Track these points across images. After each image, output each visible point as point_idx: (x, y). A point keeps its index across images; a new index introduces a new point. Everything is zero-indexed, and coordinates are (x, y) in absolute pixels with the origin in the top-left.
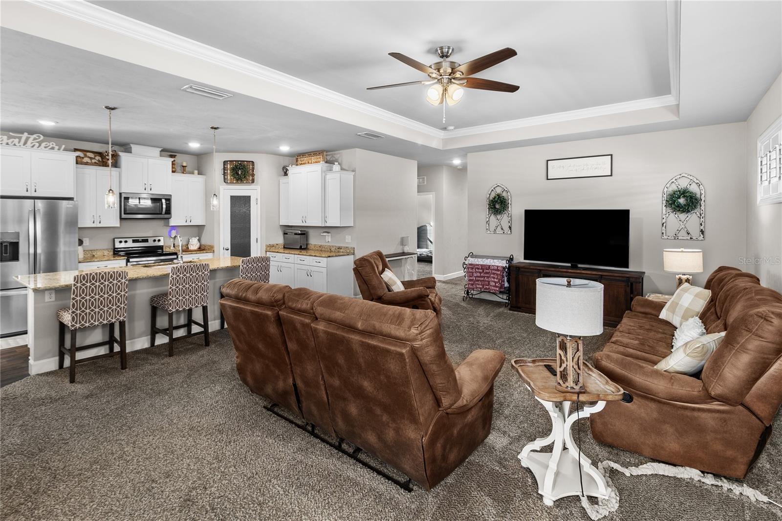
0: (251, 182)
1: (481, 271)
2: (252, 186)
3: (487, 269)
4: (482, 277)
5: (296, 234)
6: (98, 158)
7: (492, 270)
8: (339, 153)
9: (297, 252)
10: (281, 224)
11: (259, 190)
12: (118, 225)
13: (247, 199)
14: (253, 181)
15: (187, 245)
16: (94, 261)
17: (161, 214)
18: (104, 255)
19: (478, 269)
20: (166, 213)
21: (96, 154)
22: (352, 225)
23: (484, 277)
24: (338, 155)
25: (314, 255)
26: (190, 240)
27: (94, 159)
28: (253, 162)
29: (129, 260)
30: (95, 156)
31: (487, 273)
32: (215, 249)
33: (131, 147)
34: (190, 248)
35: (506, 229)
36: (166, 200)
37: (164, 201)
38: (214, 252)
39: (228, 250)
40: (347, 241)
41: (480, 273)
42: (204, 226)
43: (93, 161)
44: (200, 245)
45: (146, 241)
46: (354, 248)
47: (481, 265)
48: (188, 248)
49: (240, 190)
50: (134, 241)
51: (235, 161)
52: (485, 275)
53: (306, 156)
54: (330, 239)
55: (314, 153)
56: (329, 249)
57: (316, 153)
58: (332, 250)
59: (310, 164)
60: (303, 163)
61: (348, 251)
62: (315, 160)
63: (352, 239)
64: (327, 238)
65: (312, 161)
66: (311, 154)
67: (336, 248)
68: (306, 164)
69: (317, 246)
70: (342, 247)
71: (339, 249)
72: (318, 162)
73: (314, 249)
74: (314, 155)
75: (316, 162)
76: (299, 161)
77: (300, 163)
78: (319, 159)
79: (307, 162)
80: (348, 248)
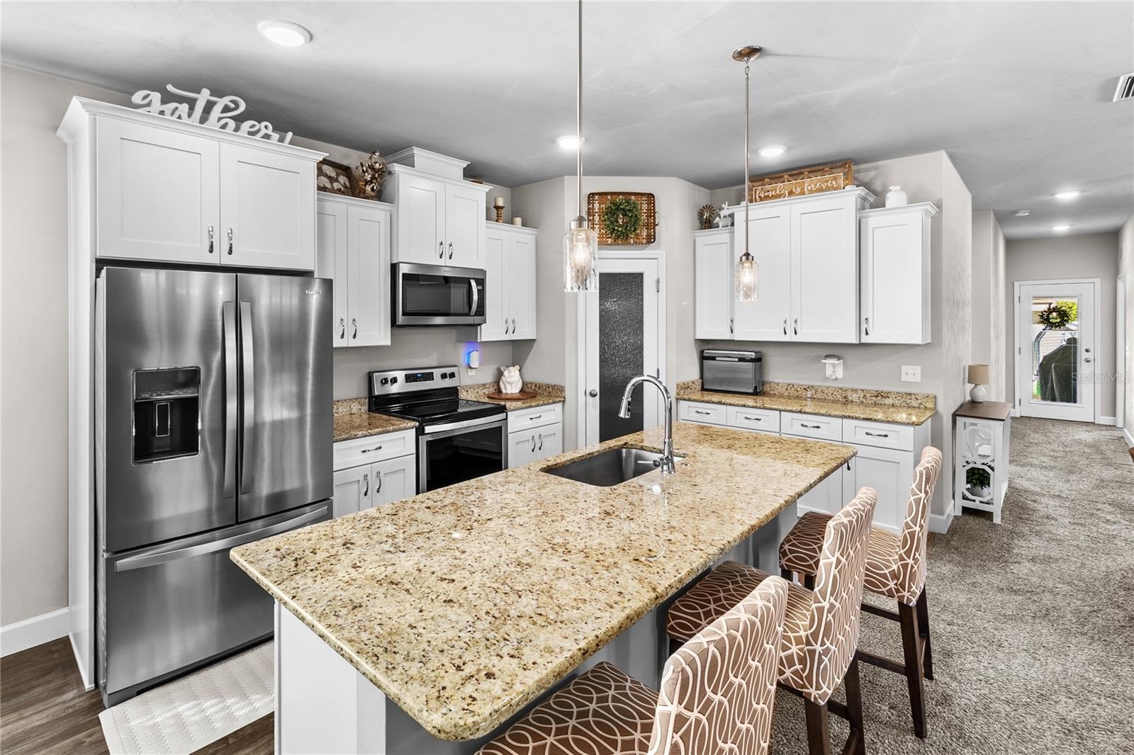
0: (644, 241)
2: (648, 252)
5: (742, 359)
6: (342, 179)
8: (876, 168)
9: (750, 401)
10: (698, 337)
11: (663, 259)
12: (387, 342)
13: (637, 279)
14: (651, 239)
15: (498, 382)
16: (356, 437)
17: (468, 315)
18: (351, 414)
20: (476, 315)
21: (339, 171)
22: (930, 342)
24: (872, 174)
25: (862, 416)
26: (506, 373)
27: (337, 181)
28: (652, 195)
29: (424, 430)
30: (338, 175)
32: (568, 394)
33: (413, 156)
34: (504, 391)
36: (477, 281)
37: (473, 283)
38: (564, 402)
39: (595, 396)
40: (904, 378)
42: (535, 340)
43: (336, 185)
44: (523, 383)
45: (429, 377)
46: (935, 397)
48: (500, 391)
49: (622, 260)
50: (409, 378)
51: (612, 194)
53: (782, 179)
54: (840, 373)
55: (814, 169)
56: (839, 396)
57: (822, 167)
58: (850, 398)
59: (798, 195)
60: (772, 195)
61: (915, 403)
62: (816, 185)
63: (923, 376)
64: (832, 369)
65: (803, 189)
66: (803, 173)
67: (868, 395)
68: (784, 197)
69: (795, 386)
70: (889, 392)
71: (877, 396)
72: (828, 189)
73: (786, 394)
74: (810, 175)
75: (821, 190)
76: (756, 193)
77: (760, 197)
78: (832, 181)
79: (787, 192)
80: (913, 397)
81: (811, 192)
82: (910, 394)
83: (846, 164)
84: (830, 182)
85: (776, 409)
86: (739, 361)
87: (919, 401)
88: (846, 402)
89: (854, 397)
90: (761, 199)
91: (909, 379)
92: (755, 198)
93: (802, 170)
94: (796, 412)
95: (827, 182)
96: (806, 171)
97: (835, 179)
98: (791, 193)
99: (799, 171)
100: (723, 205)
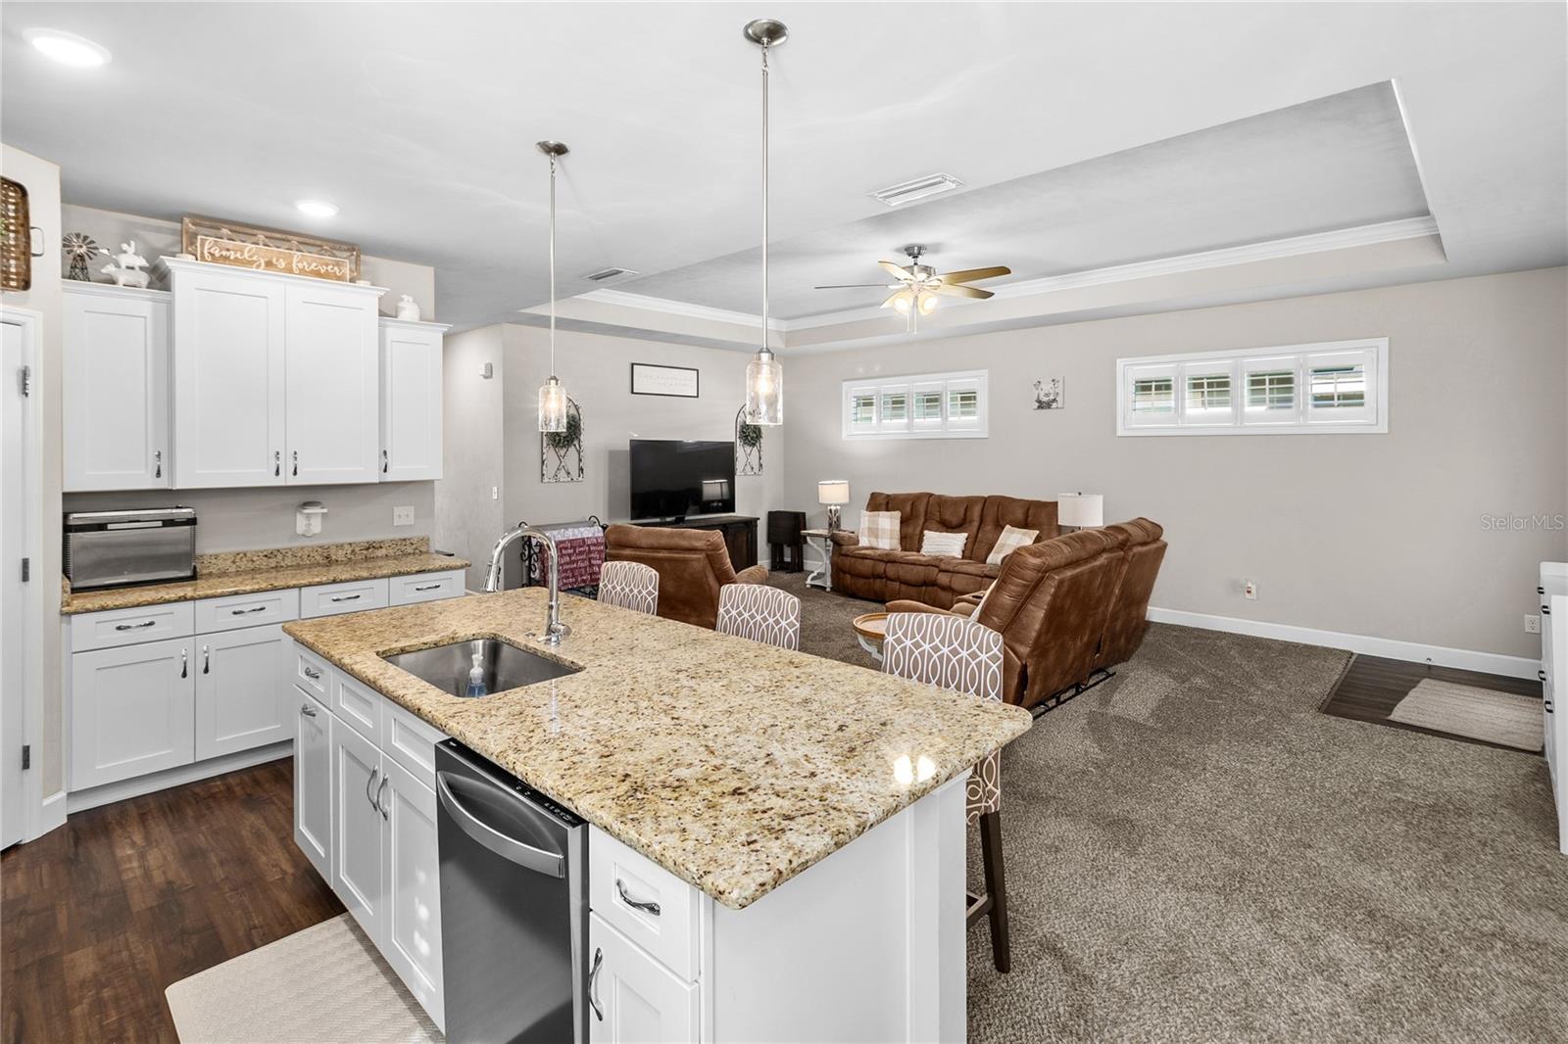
1: (571, 551)
3: (580, 547)
4: (572, 562)
7: (589, 546)
10: (68, 488)
11: (37, 330)
19: (566, 548)
23: (577, 561)
28: (20, 189)
31: (581, 553)
35: (575, 472)
40: (397, 522)
41: (570, 555)
46: (429, 539)
47: (571, 541)
52: (579, 558)
53: (254, 239)
54: (316, 526)
55: (307, 240)
56: (318, 558)
57: (319, 243)
58: (334, 558)
59: (281, 270)
60: (236, 258)
61: (410, 550)
62: (310, 265)
63: (416, 517)
64: (305, 522)
65: (291, 263)
66: (289, 241)
67: (357, 549)
68: (258, 266)
69: (248, 555)
70: (382, 542)
71: (368, 549)
72: (326, 276)
73: (233, 569)
74: (302, 247)
75: (318, 274)
76: (202, 245)
77: (212, 255)
78: (334, 266)
79: (262, 261)
80: (408, 543)
81: (302, 272)
82: (405, 540)
83: (354, 250)
84: (330, 267)
85: (294, 587)
86: (164, 526)
87: (414, 547)
88: (329, 562)
89: (340, 555)
90: (214, 259)
91: (403, 522)
92: (202, 253)
93: (290, 237)
94: (328, 583)
95: (327, 265)
96: (295, 240)
97: (338, 264)
98: (269, 264)
99: (284, 236)
100: (125, 246)
